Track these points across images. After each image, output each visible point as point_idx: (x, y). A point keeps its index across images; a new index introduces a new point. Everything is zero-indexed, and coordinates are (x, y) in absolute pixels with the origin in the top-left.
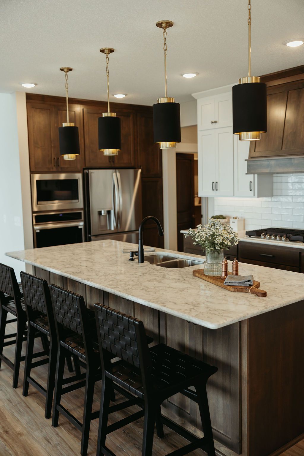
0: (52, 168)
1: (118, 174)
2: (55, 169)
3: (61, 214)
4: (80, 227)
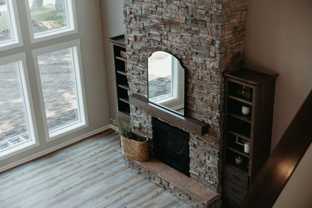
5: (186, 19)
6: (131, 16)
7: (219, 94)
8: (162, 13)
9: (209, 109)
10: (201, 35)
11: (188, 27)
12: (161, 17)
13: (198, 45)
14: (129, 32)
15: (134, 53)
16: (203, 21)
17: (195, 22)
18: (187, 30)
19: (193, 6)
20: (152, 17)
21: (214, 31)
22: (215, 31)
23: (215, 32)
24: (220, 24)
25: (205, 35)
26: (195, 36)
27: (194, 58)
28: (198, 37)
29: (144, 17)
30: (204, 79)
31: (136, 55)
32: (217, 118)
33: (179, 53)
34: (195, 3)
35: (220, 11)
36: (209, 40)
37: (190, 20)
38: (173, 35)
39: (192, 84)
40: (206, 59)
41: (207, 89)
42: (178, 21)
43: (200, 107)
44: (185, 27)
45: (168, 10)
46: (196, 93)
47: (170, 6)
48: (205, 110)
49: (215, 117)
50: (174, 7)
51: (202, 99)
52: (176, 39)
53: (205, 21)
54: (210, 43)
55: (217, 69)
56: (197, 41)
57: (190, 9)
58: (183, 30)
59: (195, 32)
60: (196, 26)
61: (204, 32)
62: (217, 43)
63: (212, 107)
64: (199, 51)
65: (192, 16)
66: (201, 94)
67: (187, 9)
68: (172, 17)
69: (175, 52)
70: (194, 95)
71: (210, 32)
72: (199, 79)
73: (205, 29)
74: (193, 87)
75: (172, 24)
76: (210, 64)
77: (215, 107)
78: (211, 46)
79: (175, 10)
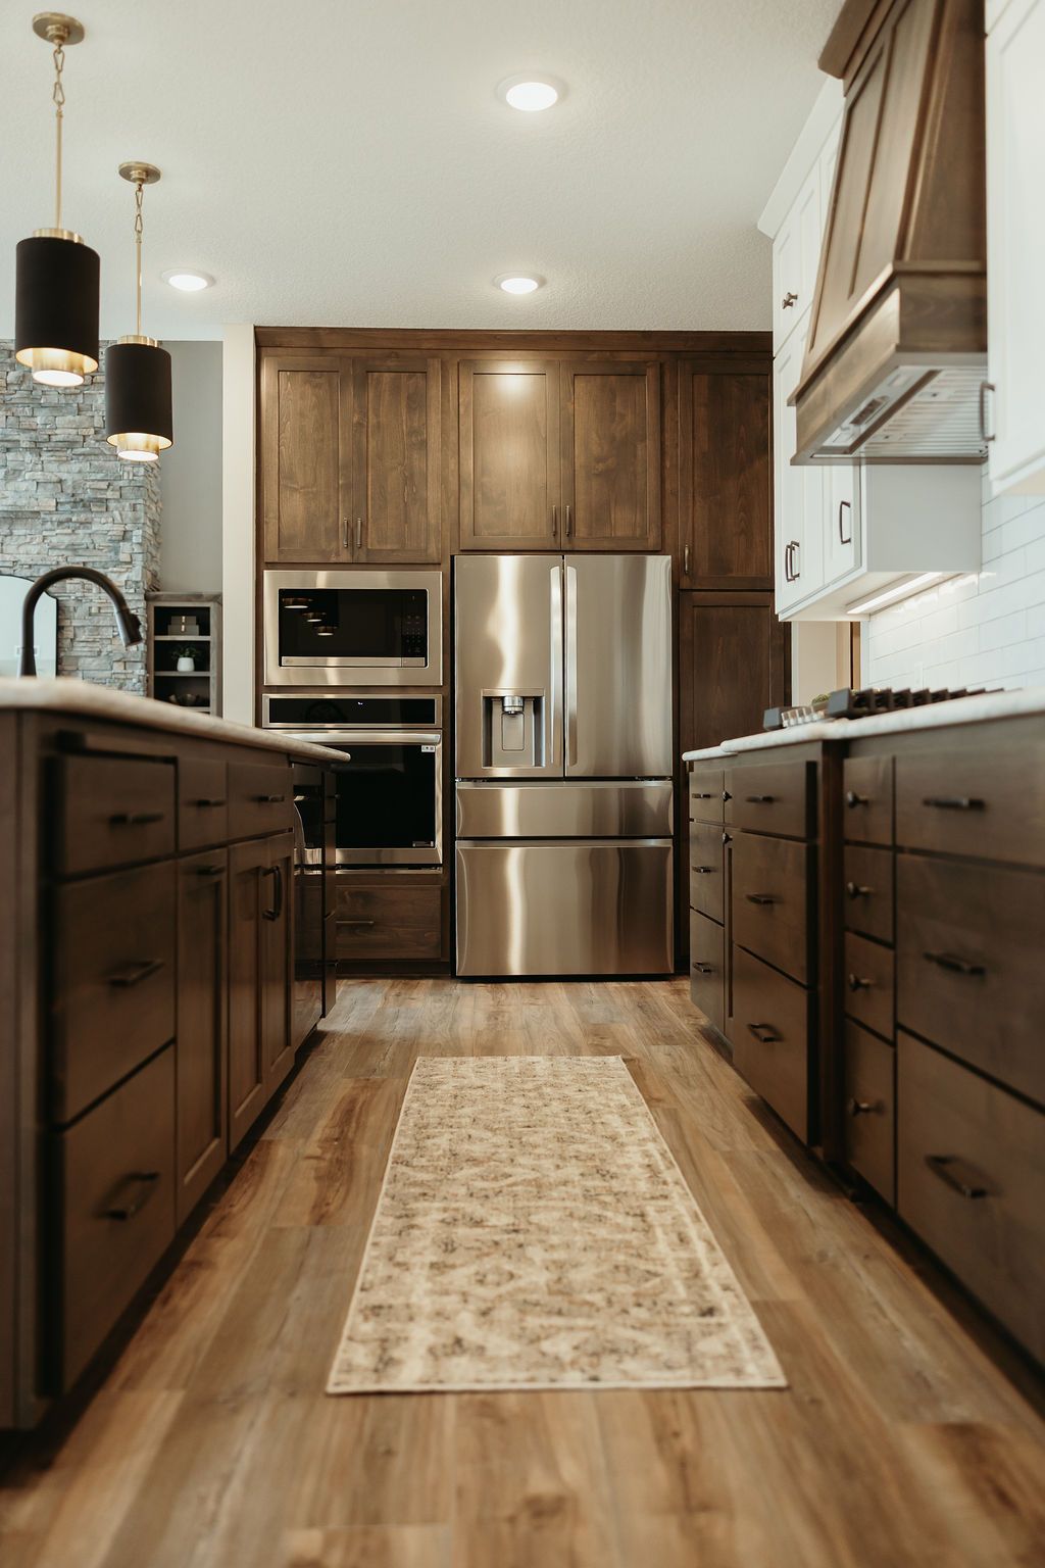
0: (338, 554)
1: (571, 572)
2: (345, 557)
3: (360, 700)
4: (424, 749)
5: (57, 503)
9: (118, 668)
11: (63, 517)
13: (88, 548)
16: (101, 500)
17: (86, 505)
18: (60, 523)
19: (77, 477)
21: (127, 515)
22: (130, 514)
23: (129, 516)
24: (141, 501)
25: (105, 525)
26: (80, 531)
28: (89, 531)
32: (139, 681)
34: (80, 472)
35: (142, 478)
36: (115, 533)
37: (68, 503)
38: (21, 541)
39: (71, 628)
40: (110, 569)
41: (111, 630)
42: (36, 509)
43: (92, 672)
44: (54, 519)
45: (7, 494)
46: (82, 644)
47: (11, 486)
48: (107, 674)
49: (134, 681)
50: (23, 486)
51: (100, 652)
52: (29, 547)
53: (107, 500)
54: (117, 538)
55: (137, 582)
56: (87, 541)
57: (70, 483)
58: (48, 525)
59: (81, 523)
60: (84, 512)
61: (103, 520)
62: (137, 535)
63: (125, 662)
64: (91, 559)
65: (73, 495)
66: (95, 645)
67: (59, 485)
68: (19, 504)
69: (27, 573)
70: (79, 649)
71: (119, 518)
72: (90, 615)
73: (106, 515)
74: (75, 635)
75: (17, 518)
76: (118, 577)
77: (132, 659)
78: (121, 544)
79: (26, 490)
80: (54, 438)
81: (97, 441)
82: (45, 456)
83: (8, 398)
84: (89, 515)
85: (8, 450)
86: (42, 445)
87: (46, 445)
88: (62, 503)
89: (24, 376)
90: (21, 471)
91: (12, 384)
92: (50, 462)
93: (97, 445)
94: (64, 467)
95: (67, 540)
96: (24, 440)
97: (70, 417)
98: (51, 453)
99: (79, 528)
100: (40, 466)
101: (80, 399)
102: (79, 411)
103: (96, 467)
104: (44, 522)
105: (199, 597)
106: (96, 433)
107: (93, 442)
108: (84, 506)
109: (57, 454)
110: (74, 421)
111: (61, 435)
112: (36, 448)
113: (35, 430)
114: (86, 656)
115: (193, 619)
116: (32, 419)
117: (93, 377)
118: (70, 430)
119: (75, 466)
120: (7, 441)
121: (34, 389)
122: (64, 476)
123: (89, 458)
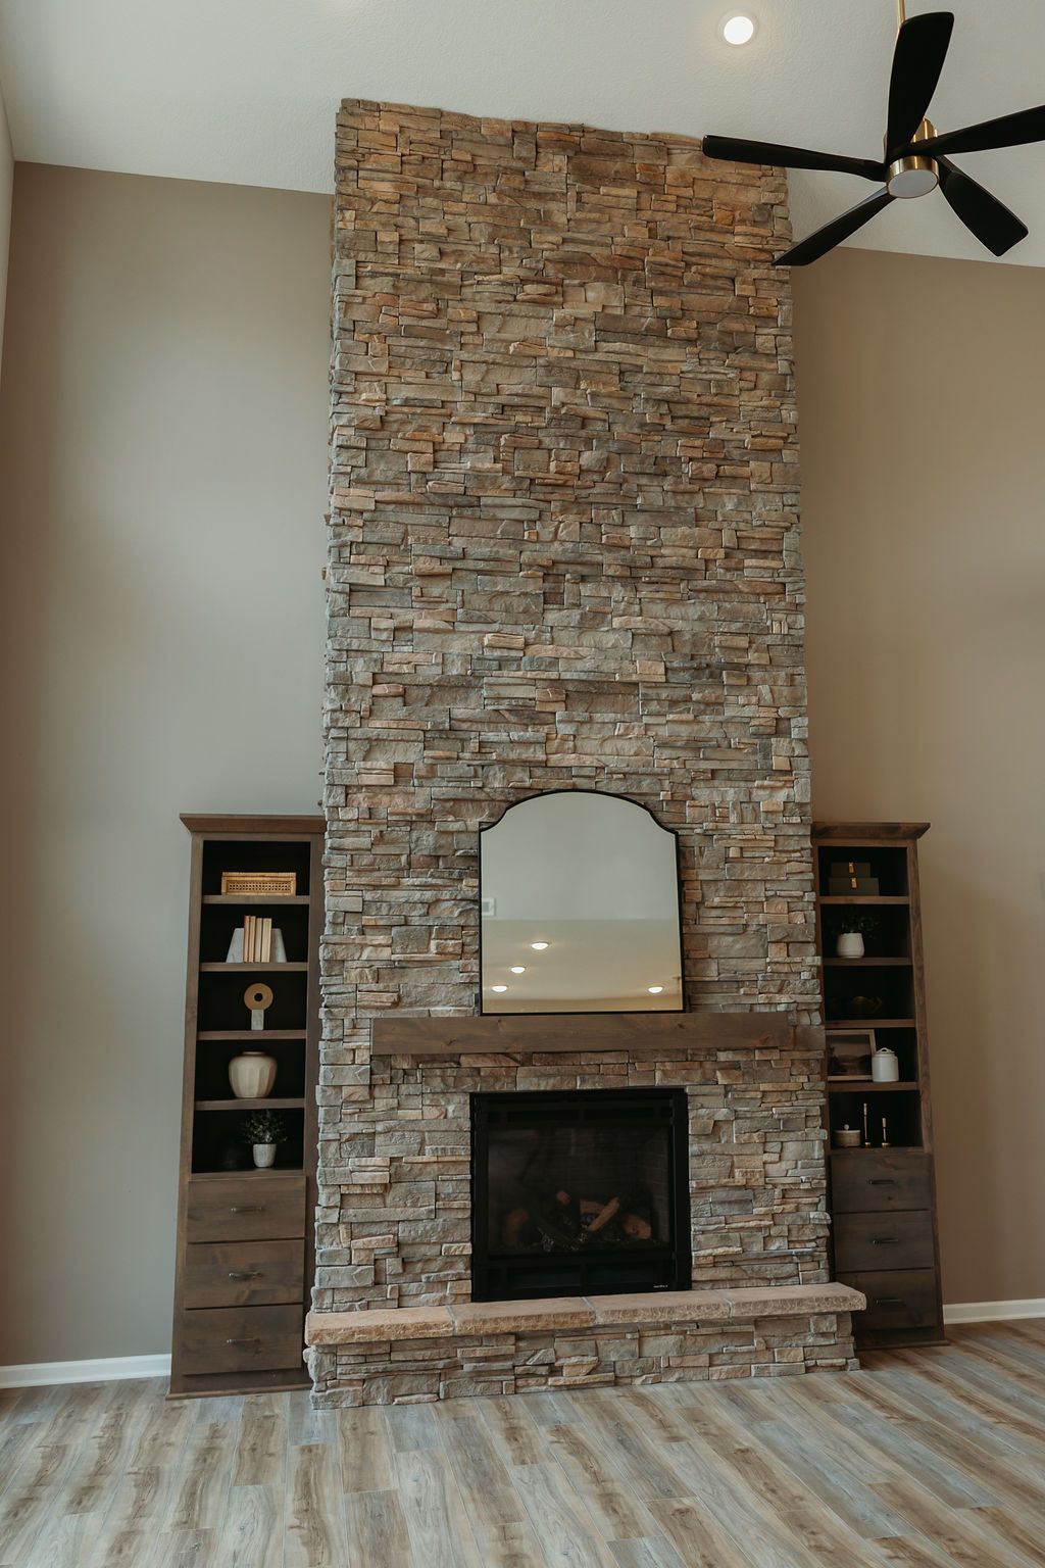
5: (666, 669)
6: (378, 690)
7: (809, 889)
8: (554, 662)
9: (776, 953)
10: (729, 712)
11: (679, 693)
12: (553, 675)
13: (718, 746)
14: (357, 756)
15: (381, 839)
16: (738, 667)
17: (713, 673)
18: (673, 703)
19: (698, 628)
20: (501, 680)
21: (781, 692)
22: (786, 691)
23: (785, 693)
25: (747, 709)
26: (706, 718)
27: (703, 794)
28: (720, 718)
29: (453, 687)
30: (746, 855)
31: (393, 842)
33: (639, 787)
34: (700, 619)
36: (762, 721)
37: (684, 669)
38: (607, 732)
39: (698, 884)
40: (756, 784)
41: (761, 887)
42: (634, 678)
43: (734, 962)
44: (664, 696)
45: (583, 651)
46: (714, 913)
47: (589, 638)
48: (758, 964)
49: (805, 975)
50: (610, 640)
51: (746, 926)
52: (620, 743)
53: (747, 665)
54: (769, 731)
55: (801, 805)
56: (716, 734)
57: (687, 637)
58: (654, 707)
59: (707, 704)
60: (710, 685)
61: (742, 700)
62: (799, 727)
63: (788, 942)
64: (725, 766)
65: (693, 657)
66: (739, 913)
67: (669, 639)
68: (605, 668)
69: (618, 787)
70: (711, 920)
71: (768, 697)
72: (727, 860)
73: (746, 692)
74: (703, 897)
75: (600, 694)
76: (771, 796)
77: (801, 939)
78: (773, 740)
79: (614, 647)
80: (660, 562)
81: (727, 569)
82: (645, 592)
83: (584, 493)
84: (719, 692)
85: (583, 579)
86: (641, 573)
87: (648, 573)
88: (674, 670)
89: (608, 459)
90: (605, 614)
91: (589, 471)
92: (652, 600)
93: (728, 576)
94: (675, 611)
95: (684, 731)
96: (611, 563)
97: (684, 530)
98: (655, 587)
99: (704, 712)
100: (637, 608)
101: (700, 501)
102: (698, 520)
103: (728, 612)
104: (647, 700)
105: (892, 829)
106: (727, 556)
107: (722, 571)
108: (711, 675)
109: (665, 588)
110: (691, 536)
111: (671, 556)
112: (631, 576)
113: (628, 548)
114: (722, 934)
115: (866, 867)
116: (625, 530)
117: (718, 466)
118: (685, 551)
119: (694, 610)
120: (583, 564)
121: (625, 481)
122: (679, 625)
123: (716, 597)
